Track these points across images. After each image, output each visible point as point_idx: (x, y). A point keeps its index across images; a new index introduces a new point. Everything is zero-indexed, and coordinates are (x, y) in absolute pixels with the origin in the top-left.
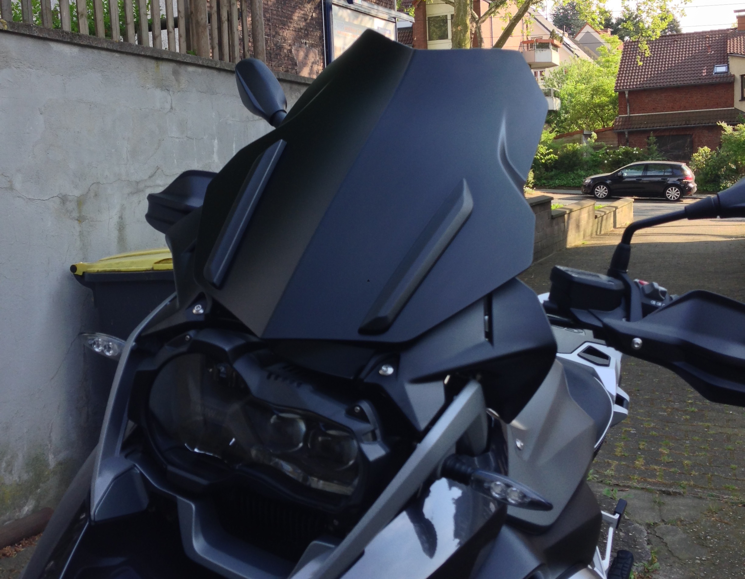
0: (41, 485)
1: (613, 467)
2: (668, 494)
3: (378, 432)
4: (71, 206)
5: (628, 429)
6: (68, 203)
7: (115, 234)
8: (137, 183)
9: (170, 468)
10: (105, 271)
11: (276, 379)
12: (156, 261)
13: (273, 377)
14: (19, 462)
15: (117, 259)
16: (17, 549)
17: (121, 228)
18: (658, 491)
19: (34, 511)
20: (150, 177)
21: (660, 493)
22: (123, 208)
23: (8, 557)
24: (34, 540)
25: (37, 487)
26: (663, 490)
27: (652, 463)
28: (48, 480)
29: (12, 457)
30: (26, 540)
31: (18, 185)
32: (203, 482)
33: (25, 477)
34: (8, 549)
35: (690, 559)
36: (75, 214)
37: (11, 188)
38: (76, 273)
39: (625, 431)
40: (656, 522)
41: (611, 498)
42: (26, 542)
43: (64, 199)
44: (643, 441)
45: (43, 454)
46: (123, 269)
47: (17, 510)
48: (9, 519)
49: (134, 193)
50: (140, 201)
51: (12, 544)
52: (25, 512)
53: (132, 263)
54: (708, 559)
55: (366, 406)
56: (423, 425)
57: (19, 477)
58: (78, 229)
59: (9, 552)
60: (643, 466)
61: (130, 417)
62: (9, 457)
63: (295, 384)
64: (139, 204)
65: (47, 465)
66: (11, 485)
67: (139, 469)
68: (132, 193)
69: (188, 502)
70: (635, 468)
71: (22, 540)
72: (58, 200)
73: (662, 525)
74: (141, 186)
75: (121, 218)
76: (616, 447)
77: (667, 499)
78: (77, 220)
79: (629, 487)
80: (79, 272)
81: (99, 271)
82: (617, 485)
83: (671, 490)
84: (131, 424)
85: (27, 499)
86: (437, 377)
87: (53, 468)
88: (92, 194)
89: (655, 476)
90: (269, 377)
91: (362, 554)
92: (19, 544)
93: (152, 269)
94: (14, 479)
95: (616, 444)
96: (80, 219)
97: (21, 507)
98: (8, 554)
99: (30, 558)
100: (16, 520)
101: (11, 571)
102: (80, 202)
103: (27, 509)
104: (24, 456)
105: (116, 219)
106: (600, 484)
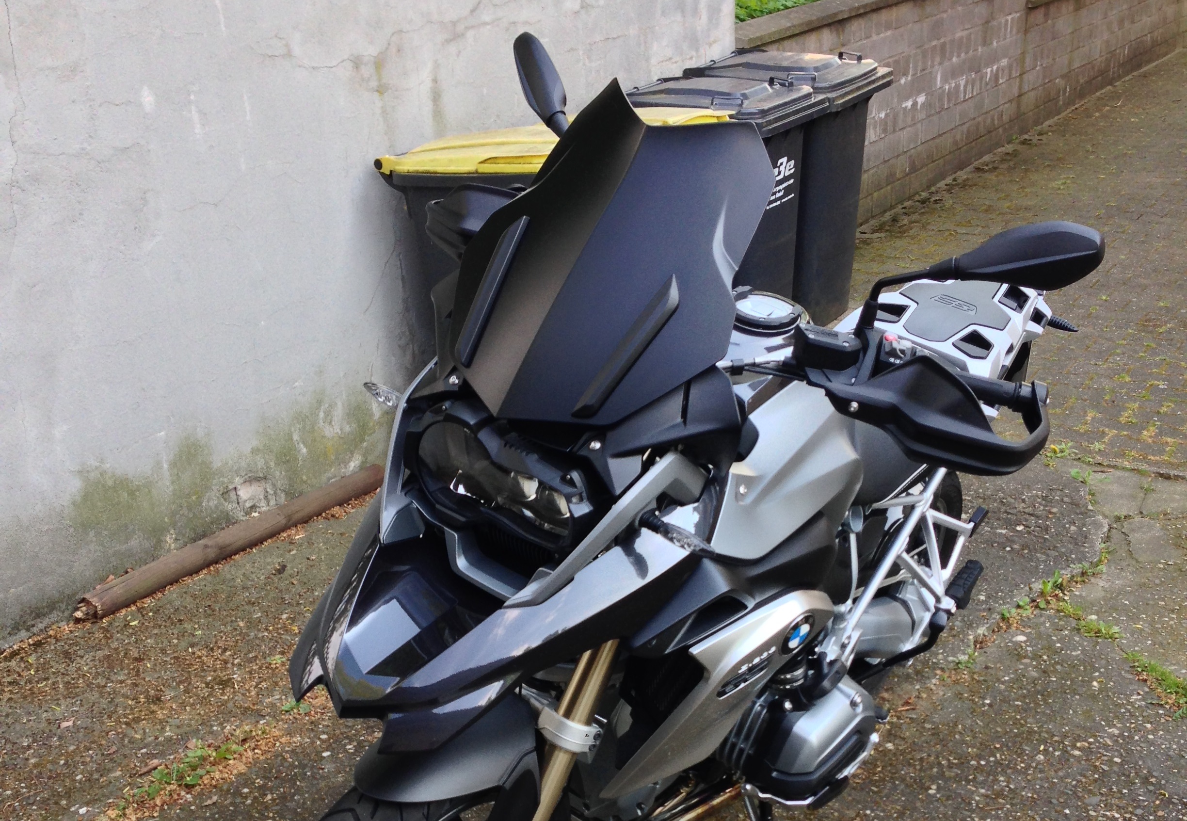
0: (367, 438)
1: (1106, 439)
2: (1167, 477)
3: (584, 494)
4: (367, 71)
5: (1156, 382)
6: (363, 67)
7: (428, 108)
8: (454, 24)
9: (438, 506)
10: (417, 172)
11: (510, 447)
12: (480, 160)
13: (508, 446)
14: (339, 412)
15: (432, 153)
16: (347, 510)
17: (436, 96)
18: (1154, 473)
19: (362, 467)
20: (473, 11)
21: (1156, 476)
22: (437, 66)
23: (337, 518)
24: (364, 500)
25: (362, 440)
26: (1162, 472)
27: (1166, 435)
28: (374, 432)
29: (330, 406)
30: (355, 500)
31: (297, 50)
32: (462, 519)
33: (347, 429)
34: (336, 510)
35: (1150, 562)
36: (374, 84)
37: (289, 55)
38: (381, 171)
39: (1151, 385)
40: (1131, 514)
41: (1082, 482)
42: (356, 502)
43: (357, 62)
44: (1171, 401)
45: (365, 402)
46: (441, 169)
47: (342, 465)
48: (335, 477)
49: (451, 40)
50: (460, 52)
51: (340, 505)
52: (351, 469)
53: (451, 161)
54: (1175, 564)
55: (575, 476)
56: (618, 492)
57: (341, 429)
58: (379, 104)
59: (337, 513)
60: (1151, 437)
61: (406, 466)
62: (327, 405)
63: (524, 454)
64: (458, 56)
65: (372, 415)
66: (333, 437)
67: (415, 505)
68: (448, 41)
69: (453, 532)
70: (1138, 440)
71: (351, 500)
72: (349, 65)
73: (1137, 519)
74: (460, 28)
75: (435, 81)
76: (1125, 409)
77: (1162, 485)
78: (377, 91)
79: (1115, 467)
80: (386, 170)
81: (410, 171)
82: (1099, 464)
83: (1172, 473)
84: (408, 472)
85: (352, 453)
86: (640, 451)
87: (379, 418)
88: (394, 50)
89: (1162, 452)
90: (505, 446)
91: (572, 579)
92: (348, 505)
93: (477, 172)
94: (335, 431)
95: (1127, 405)
96: (381, 90)
97: (346, 463)
98: (337, 516)
99: (361, 520)
100: (343, 477)
101: (342, 534)
102: (379, 64)
103: (354, 465)
104: (343, 404)
105: (428, 84)
106: (1075, 463)
